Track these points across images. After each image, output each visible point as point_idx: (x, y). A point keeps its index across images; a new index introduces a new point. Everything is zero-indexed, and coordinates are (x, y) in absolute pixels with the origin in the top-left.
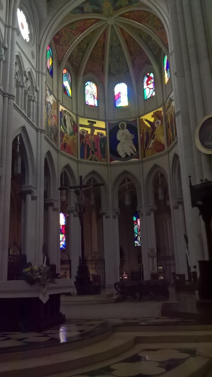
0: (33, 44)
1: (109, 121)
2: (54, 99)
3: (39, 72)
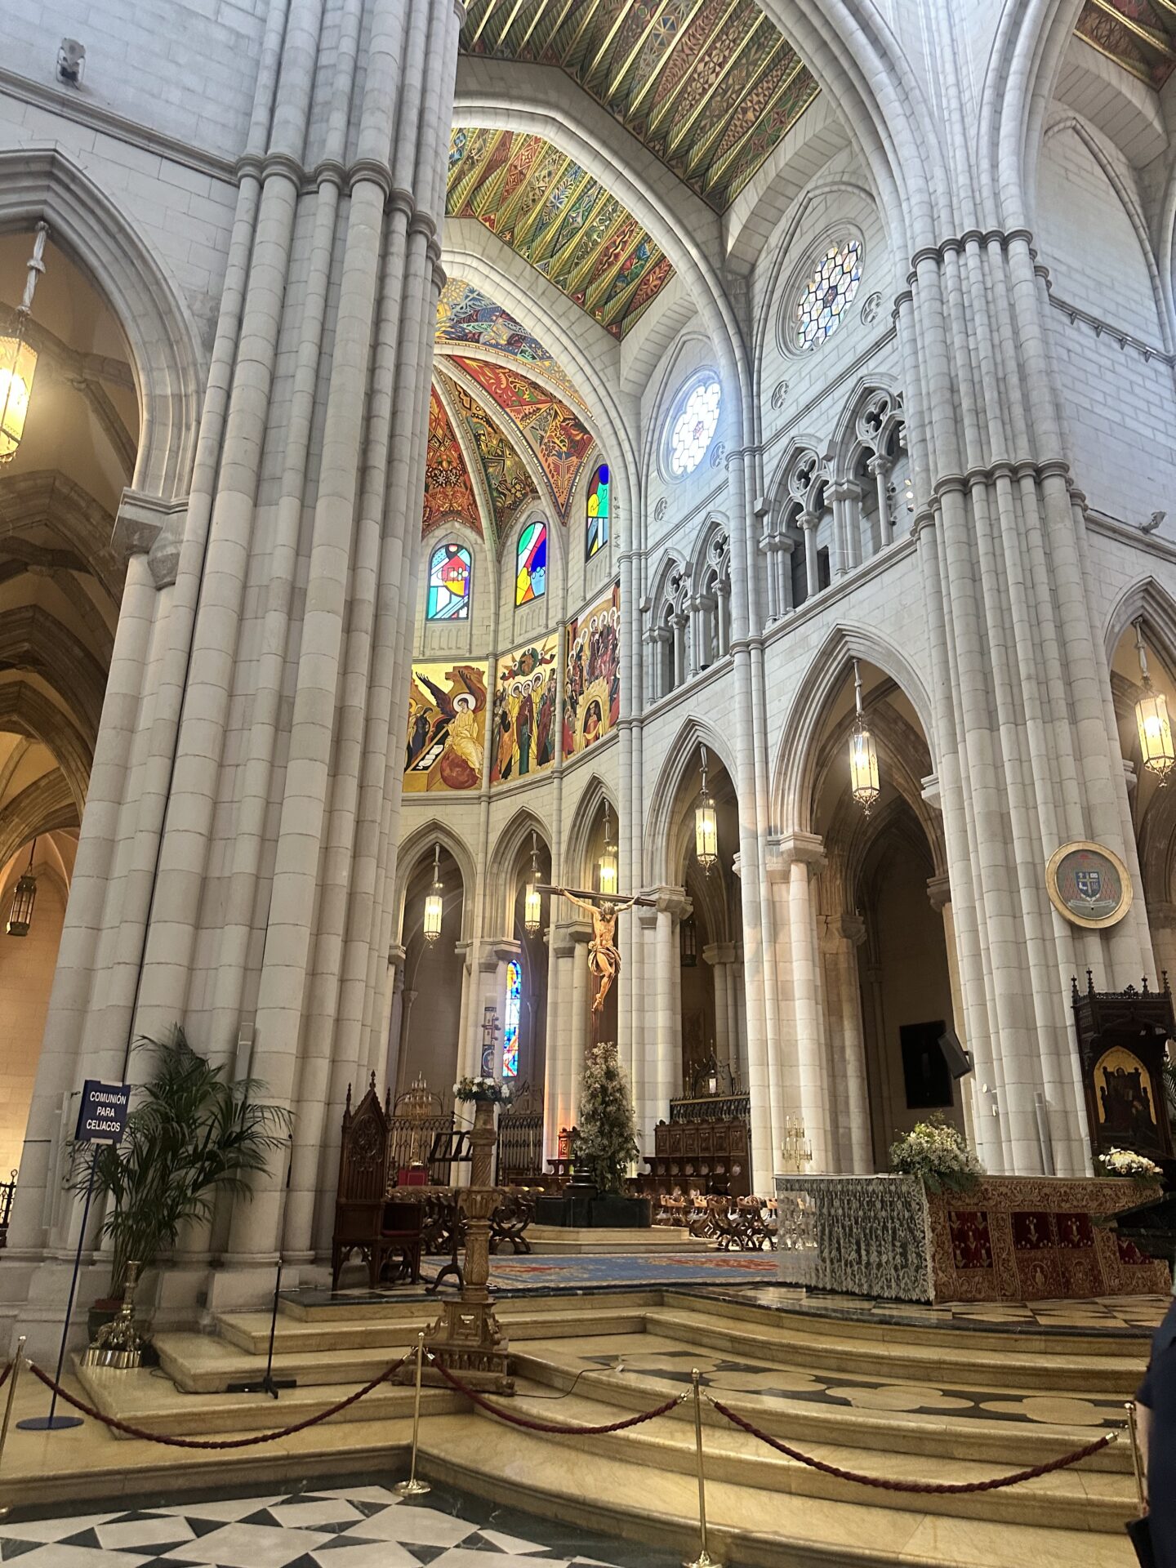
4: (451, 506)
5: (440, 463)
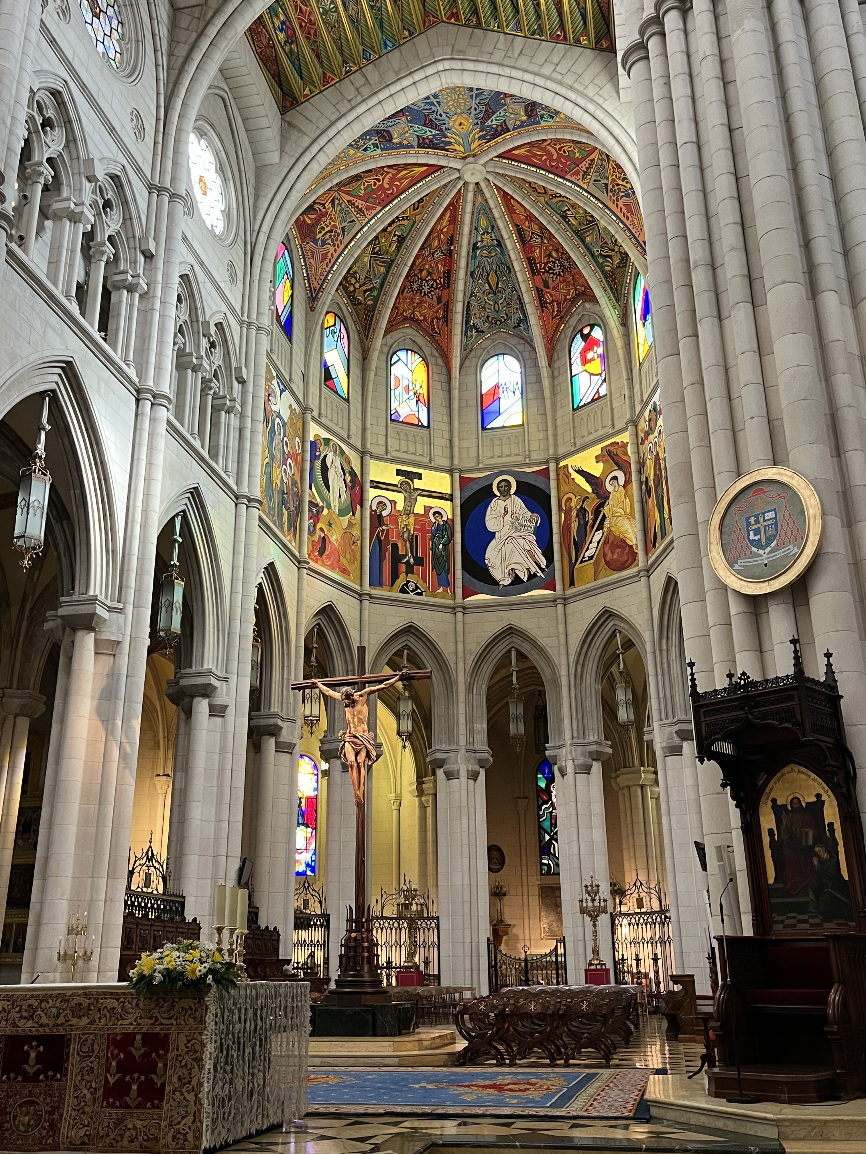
0: (235, 241)
1: (461, 471)
2: (295, 406)
3: (249, 324)
4: (576, 290)
5: (550, 255)
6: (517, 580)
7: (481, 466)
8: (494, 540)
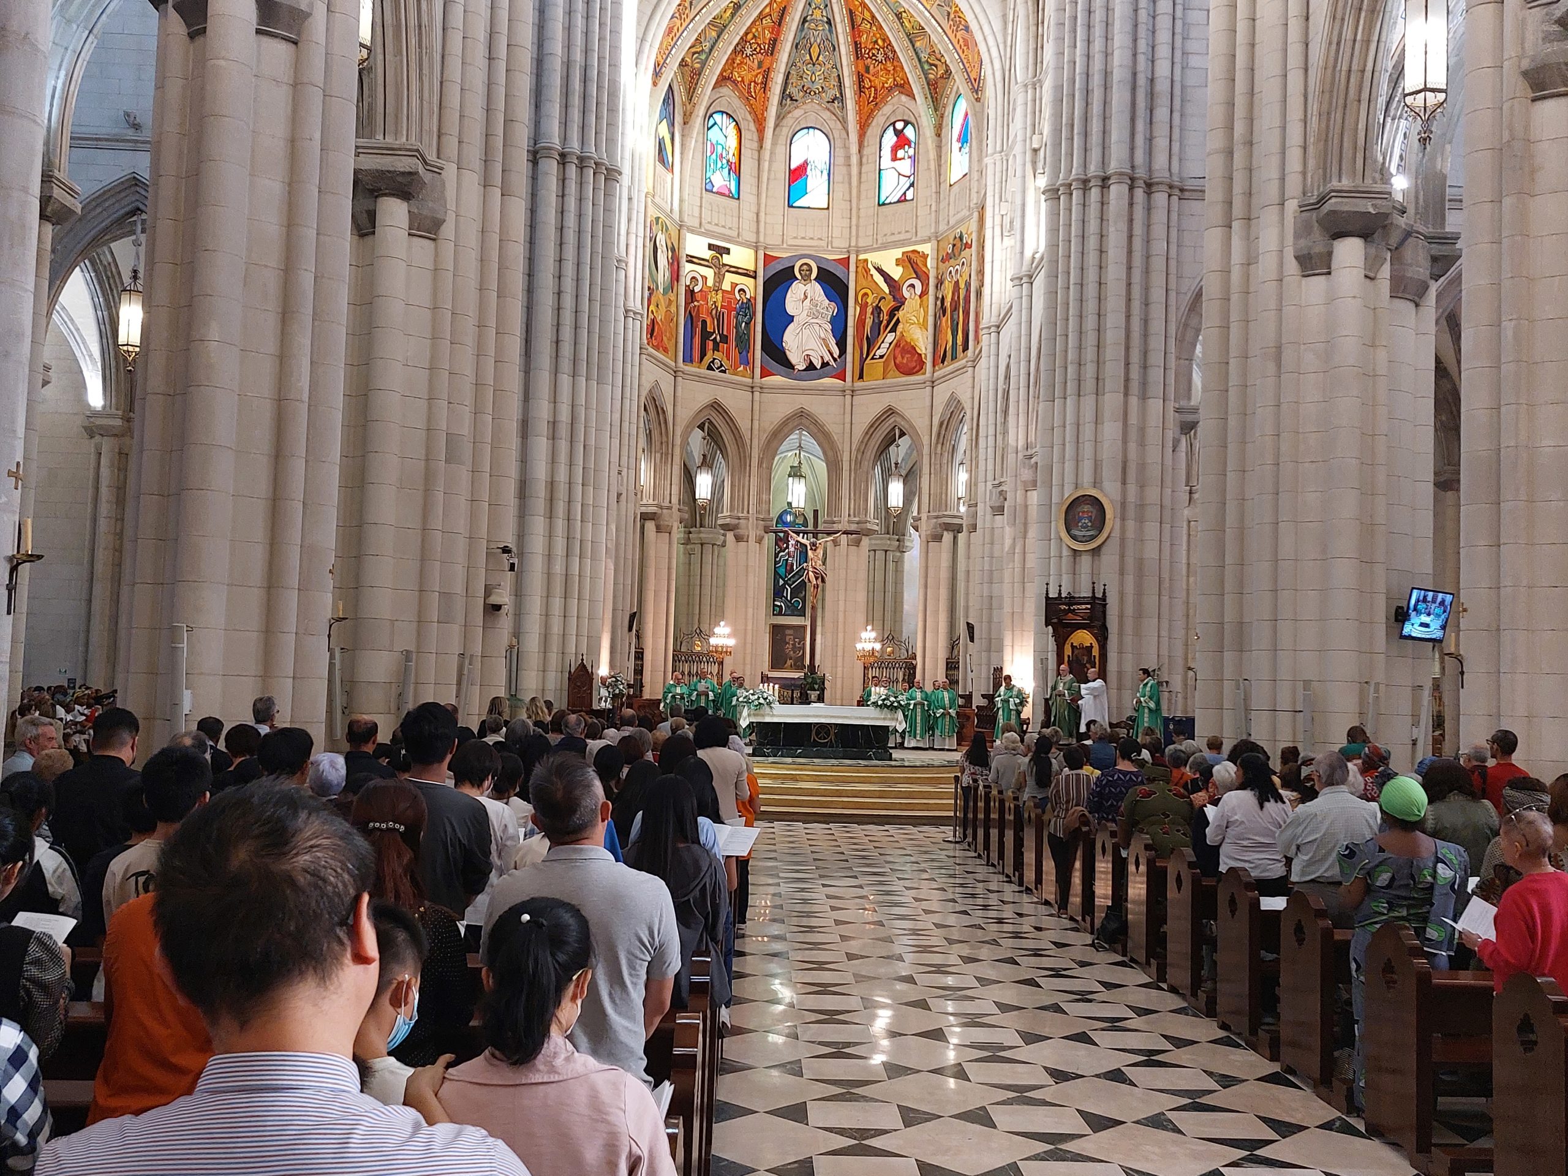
1: (765, 248)
6: (811, 367)
7: (785, 246)
8: (792, 324)
